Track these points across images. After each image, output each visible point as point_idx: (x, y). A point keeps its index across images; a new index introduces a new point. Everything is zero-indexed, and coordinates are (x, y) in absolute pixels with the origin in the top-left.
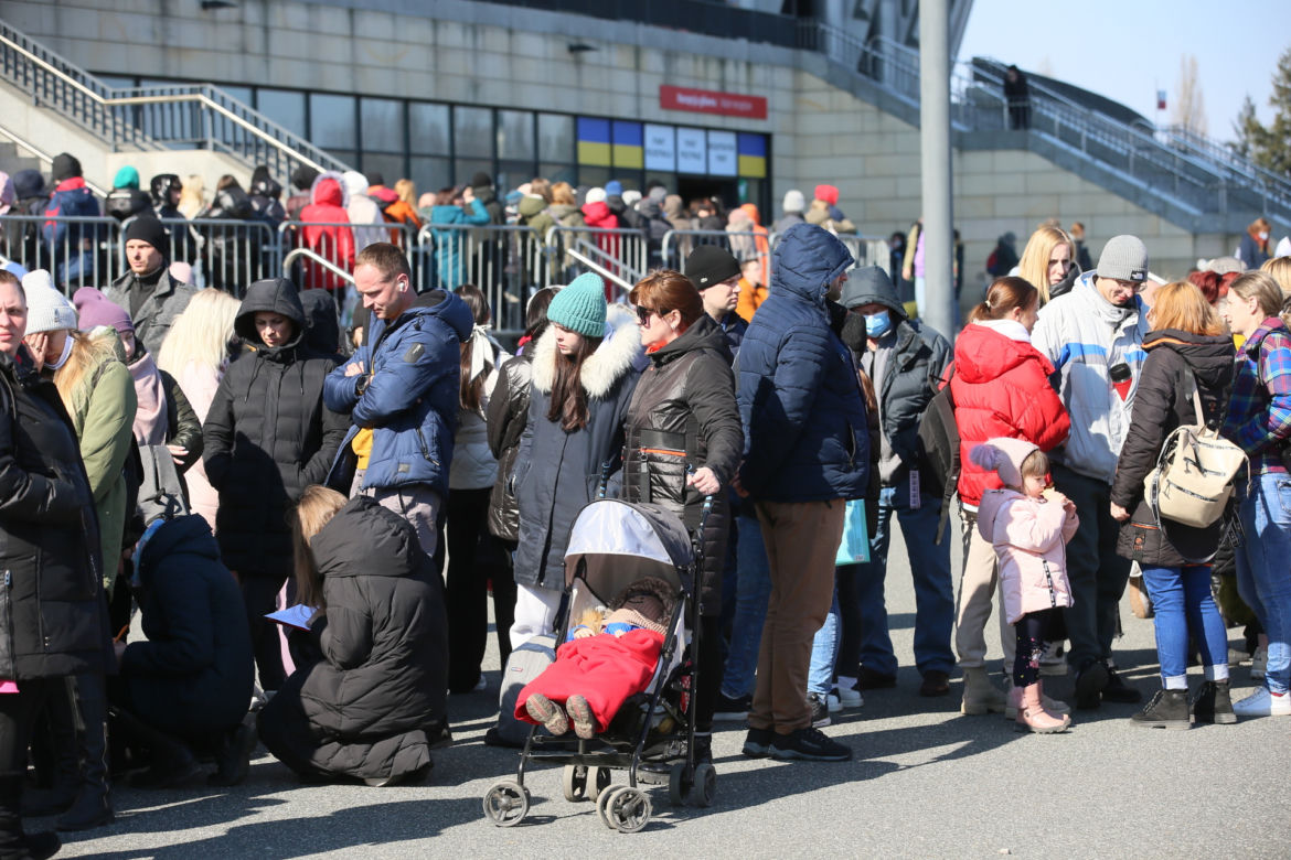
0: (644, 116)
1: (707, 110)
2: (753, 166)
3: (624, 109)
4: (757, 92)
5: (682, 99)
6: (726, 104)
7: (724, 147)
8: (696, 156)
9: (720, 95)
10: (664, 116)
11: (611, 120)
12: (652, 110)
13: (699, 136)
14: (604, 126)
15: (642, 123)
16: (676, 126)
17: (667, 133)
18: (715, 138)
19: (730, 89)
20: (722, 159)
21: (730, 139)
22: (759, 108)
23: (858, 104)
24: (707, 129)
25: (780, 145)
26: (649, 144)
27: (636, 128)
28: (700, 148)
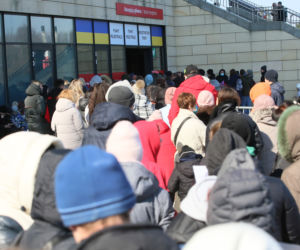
0: (109, 19)
1: (137, 15)
2: (158, 41)
3: (99, 15)
4: (159, 7)
5: (126, 10)
6: (146, 12)
7: (145, 33)
8: (133, 37)
9: (142, 8)
10: (118, 18)
11: (93, 20)
12: (112, 15)
13: (134, 28)
14: (89, 24)
15: (108, 22)
16: (124, 23)
17: (120, 26)
18: (141, 28)
19: (147, 5)
20: (144, 38)
21: (147, 29)
22: (159, 14)
23: (202, 12)
24: (138, 24)
25: (169, 31)
26: (112, 32)
27: (105, 24)
28: (135, 33)
